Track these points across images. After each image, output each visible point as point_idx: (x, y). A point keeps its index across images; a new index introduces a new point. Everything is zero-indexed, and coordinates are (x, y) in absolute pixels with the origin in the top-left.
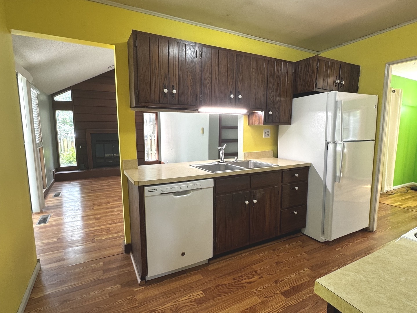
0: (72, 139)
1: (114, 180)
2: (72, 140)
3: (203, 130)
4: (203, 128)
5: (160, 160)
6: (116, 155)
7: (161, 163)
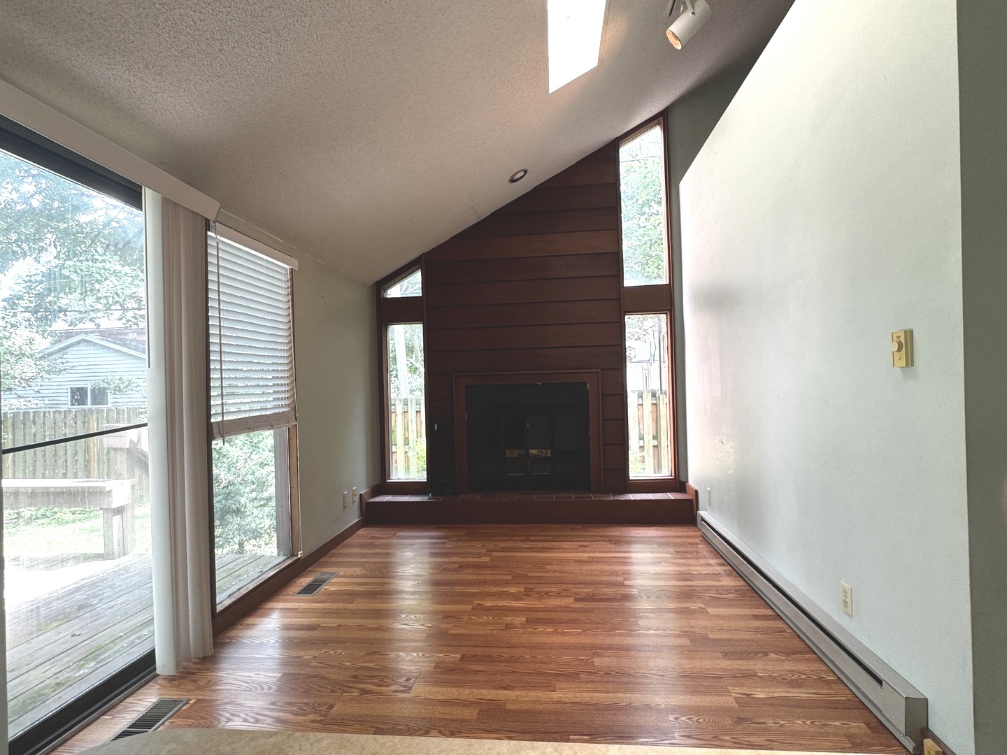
0: (418, 404)
1: (511, 544)
2: (418, 406)
3: (906, 345)
4: (909, 334)
5: (682, 479)
6: (539, 453)
7: (687, 489)
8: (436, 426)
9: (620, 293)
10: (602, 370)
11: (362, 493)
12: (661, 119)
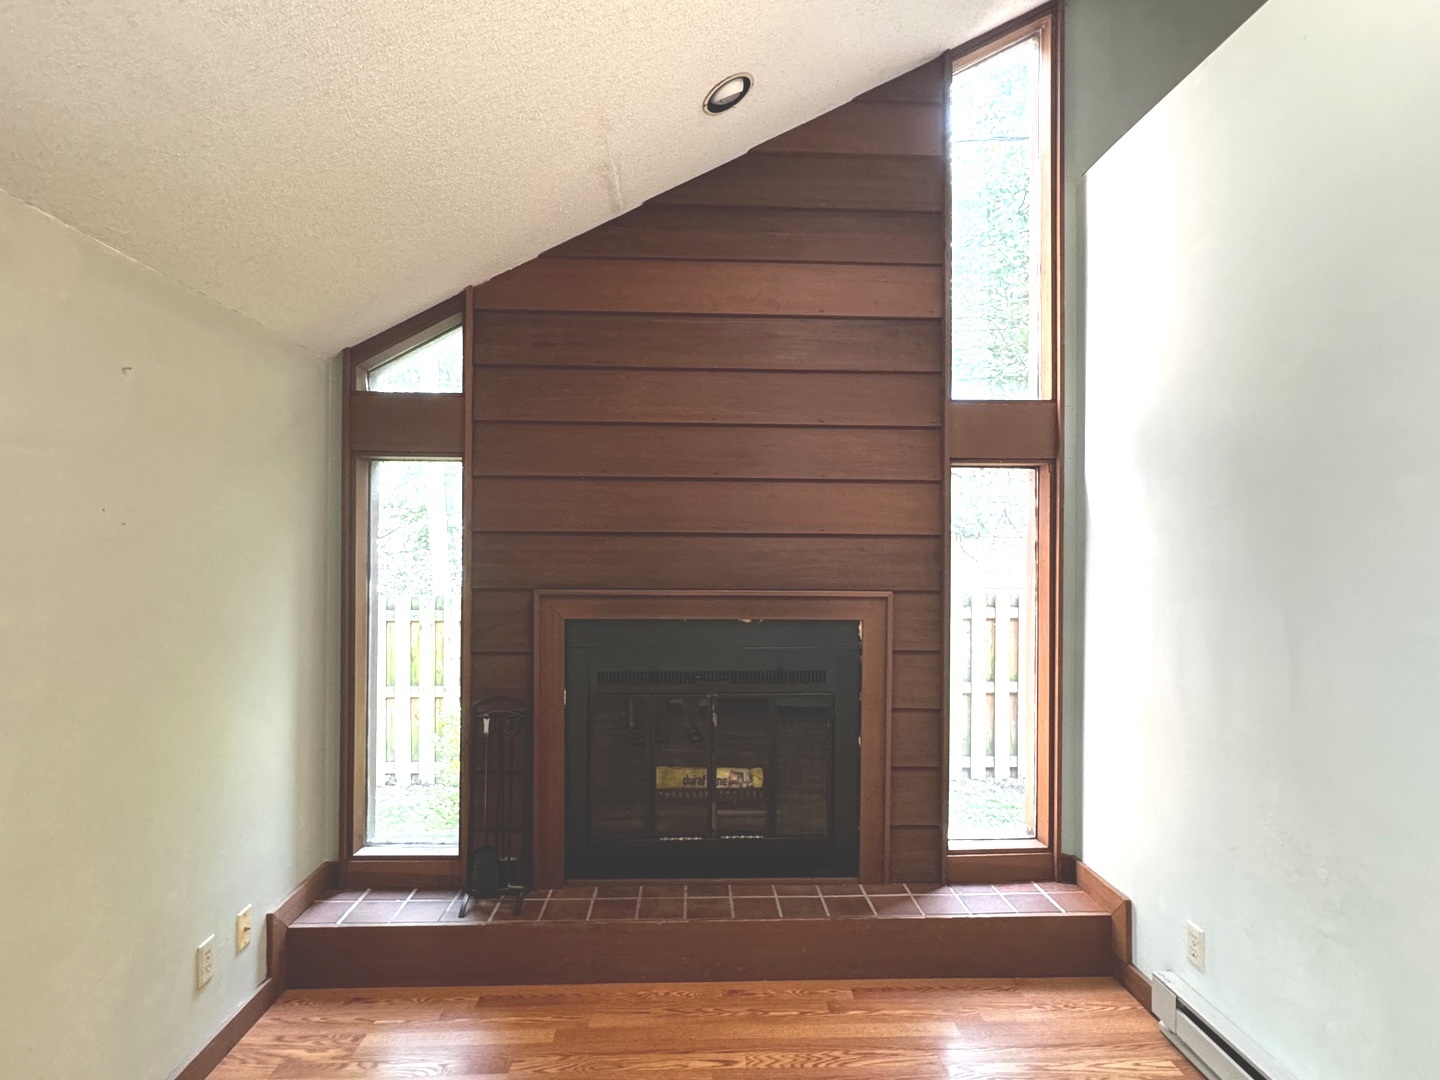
5: (1067, 849)
6: (735, 778)
7: (1080, 874)
8: (486, 722)
9: (941, 414)
10: (895, 592)
11: (270, 912)
12: (1048, 20)
